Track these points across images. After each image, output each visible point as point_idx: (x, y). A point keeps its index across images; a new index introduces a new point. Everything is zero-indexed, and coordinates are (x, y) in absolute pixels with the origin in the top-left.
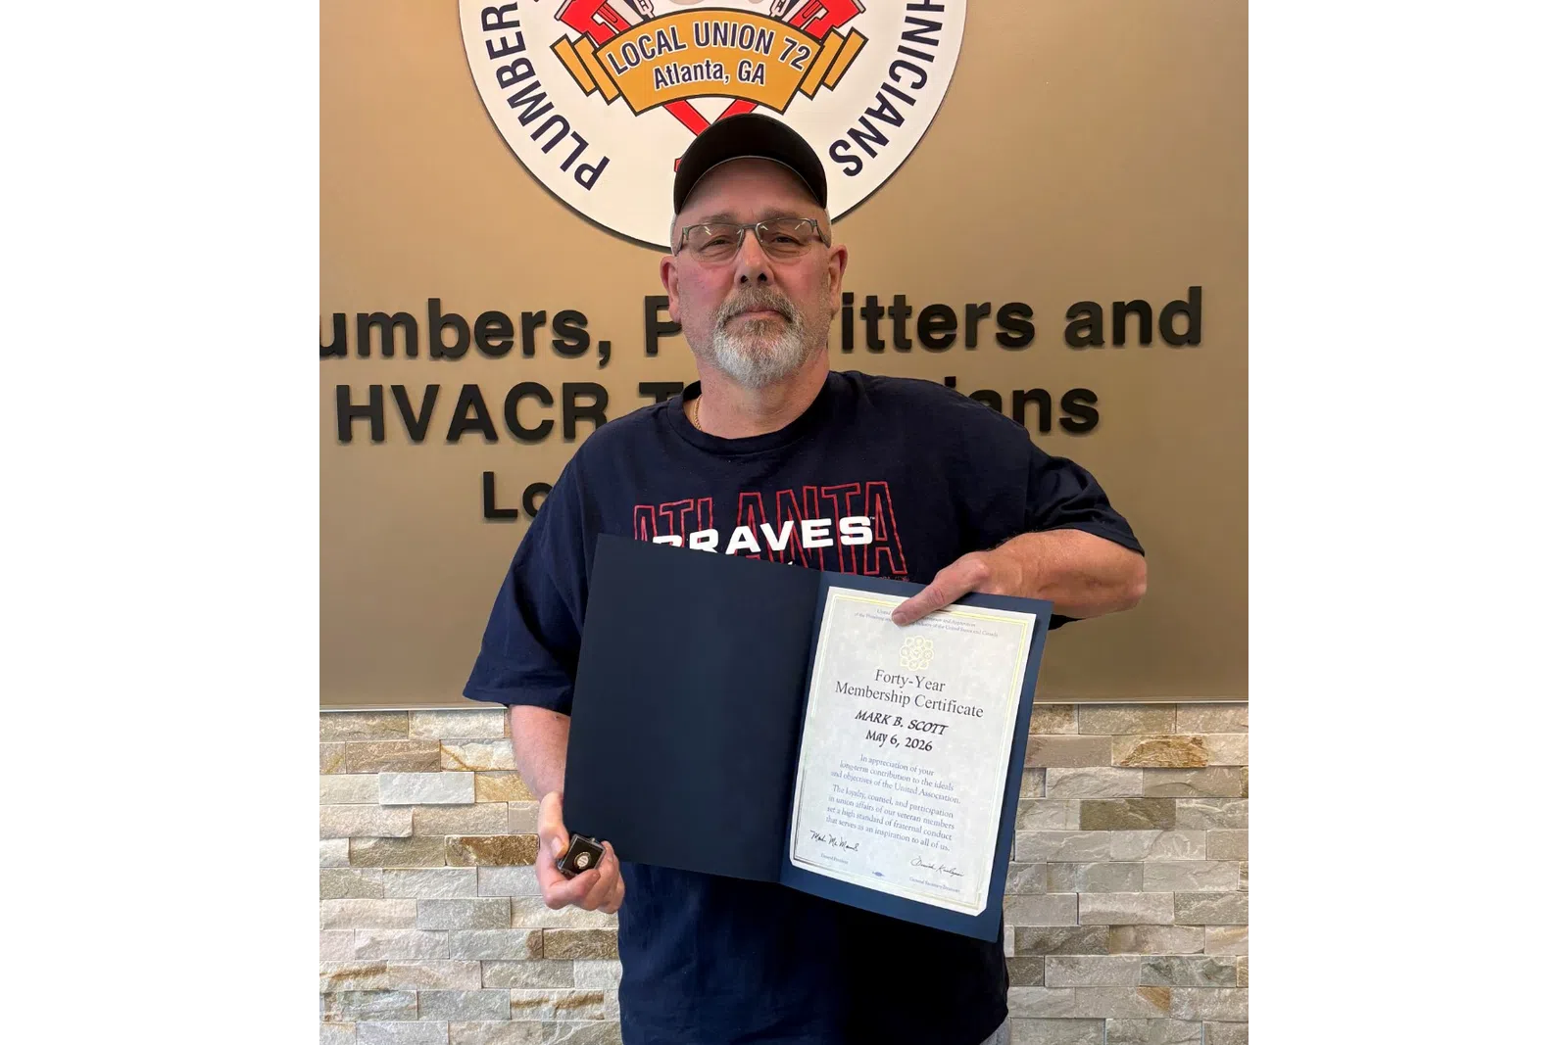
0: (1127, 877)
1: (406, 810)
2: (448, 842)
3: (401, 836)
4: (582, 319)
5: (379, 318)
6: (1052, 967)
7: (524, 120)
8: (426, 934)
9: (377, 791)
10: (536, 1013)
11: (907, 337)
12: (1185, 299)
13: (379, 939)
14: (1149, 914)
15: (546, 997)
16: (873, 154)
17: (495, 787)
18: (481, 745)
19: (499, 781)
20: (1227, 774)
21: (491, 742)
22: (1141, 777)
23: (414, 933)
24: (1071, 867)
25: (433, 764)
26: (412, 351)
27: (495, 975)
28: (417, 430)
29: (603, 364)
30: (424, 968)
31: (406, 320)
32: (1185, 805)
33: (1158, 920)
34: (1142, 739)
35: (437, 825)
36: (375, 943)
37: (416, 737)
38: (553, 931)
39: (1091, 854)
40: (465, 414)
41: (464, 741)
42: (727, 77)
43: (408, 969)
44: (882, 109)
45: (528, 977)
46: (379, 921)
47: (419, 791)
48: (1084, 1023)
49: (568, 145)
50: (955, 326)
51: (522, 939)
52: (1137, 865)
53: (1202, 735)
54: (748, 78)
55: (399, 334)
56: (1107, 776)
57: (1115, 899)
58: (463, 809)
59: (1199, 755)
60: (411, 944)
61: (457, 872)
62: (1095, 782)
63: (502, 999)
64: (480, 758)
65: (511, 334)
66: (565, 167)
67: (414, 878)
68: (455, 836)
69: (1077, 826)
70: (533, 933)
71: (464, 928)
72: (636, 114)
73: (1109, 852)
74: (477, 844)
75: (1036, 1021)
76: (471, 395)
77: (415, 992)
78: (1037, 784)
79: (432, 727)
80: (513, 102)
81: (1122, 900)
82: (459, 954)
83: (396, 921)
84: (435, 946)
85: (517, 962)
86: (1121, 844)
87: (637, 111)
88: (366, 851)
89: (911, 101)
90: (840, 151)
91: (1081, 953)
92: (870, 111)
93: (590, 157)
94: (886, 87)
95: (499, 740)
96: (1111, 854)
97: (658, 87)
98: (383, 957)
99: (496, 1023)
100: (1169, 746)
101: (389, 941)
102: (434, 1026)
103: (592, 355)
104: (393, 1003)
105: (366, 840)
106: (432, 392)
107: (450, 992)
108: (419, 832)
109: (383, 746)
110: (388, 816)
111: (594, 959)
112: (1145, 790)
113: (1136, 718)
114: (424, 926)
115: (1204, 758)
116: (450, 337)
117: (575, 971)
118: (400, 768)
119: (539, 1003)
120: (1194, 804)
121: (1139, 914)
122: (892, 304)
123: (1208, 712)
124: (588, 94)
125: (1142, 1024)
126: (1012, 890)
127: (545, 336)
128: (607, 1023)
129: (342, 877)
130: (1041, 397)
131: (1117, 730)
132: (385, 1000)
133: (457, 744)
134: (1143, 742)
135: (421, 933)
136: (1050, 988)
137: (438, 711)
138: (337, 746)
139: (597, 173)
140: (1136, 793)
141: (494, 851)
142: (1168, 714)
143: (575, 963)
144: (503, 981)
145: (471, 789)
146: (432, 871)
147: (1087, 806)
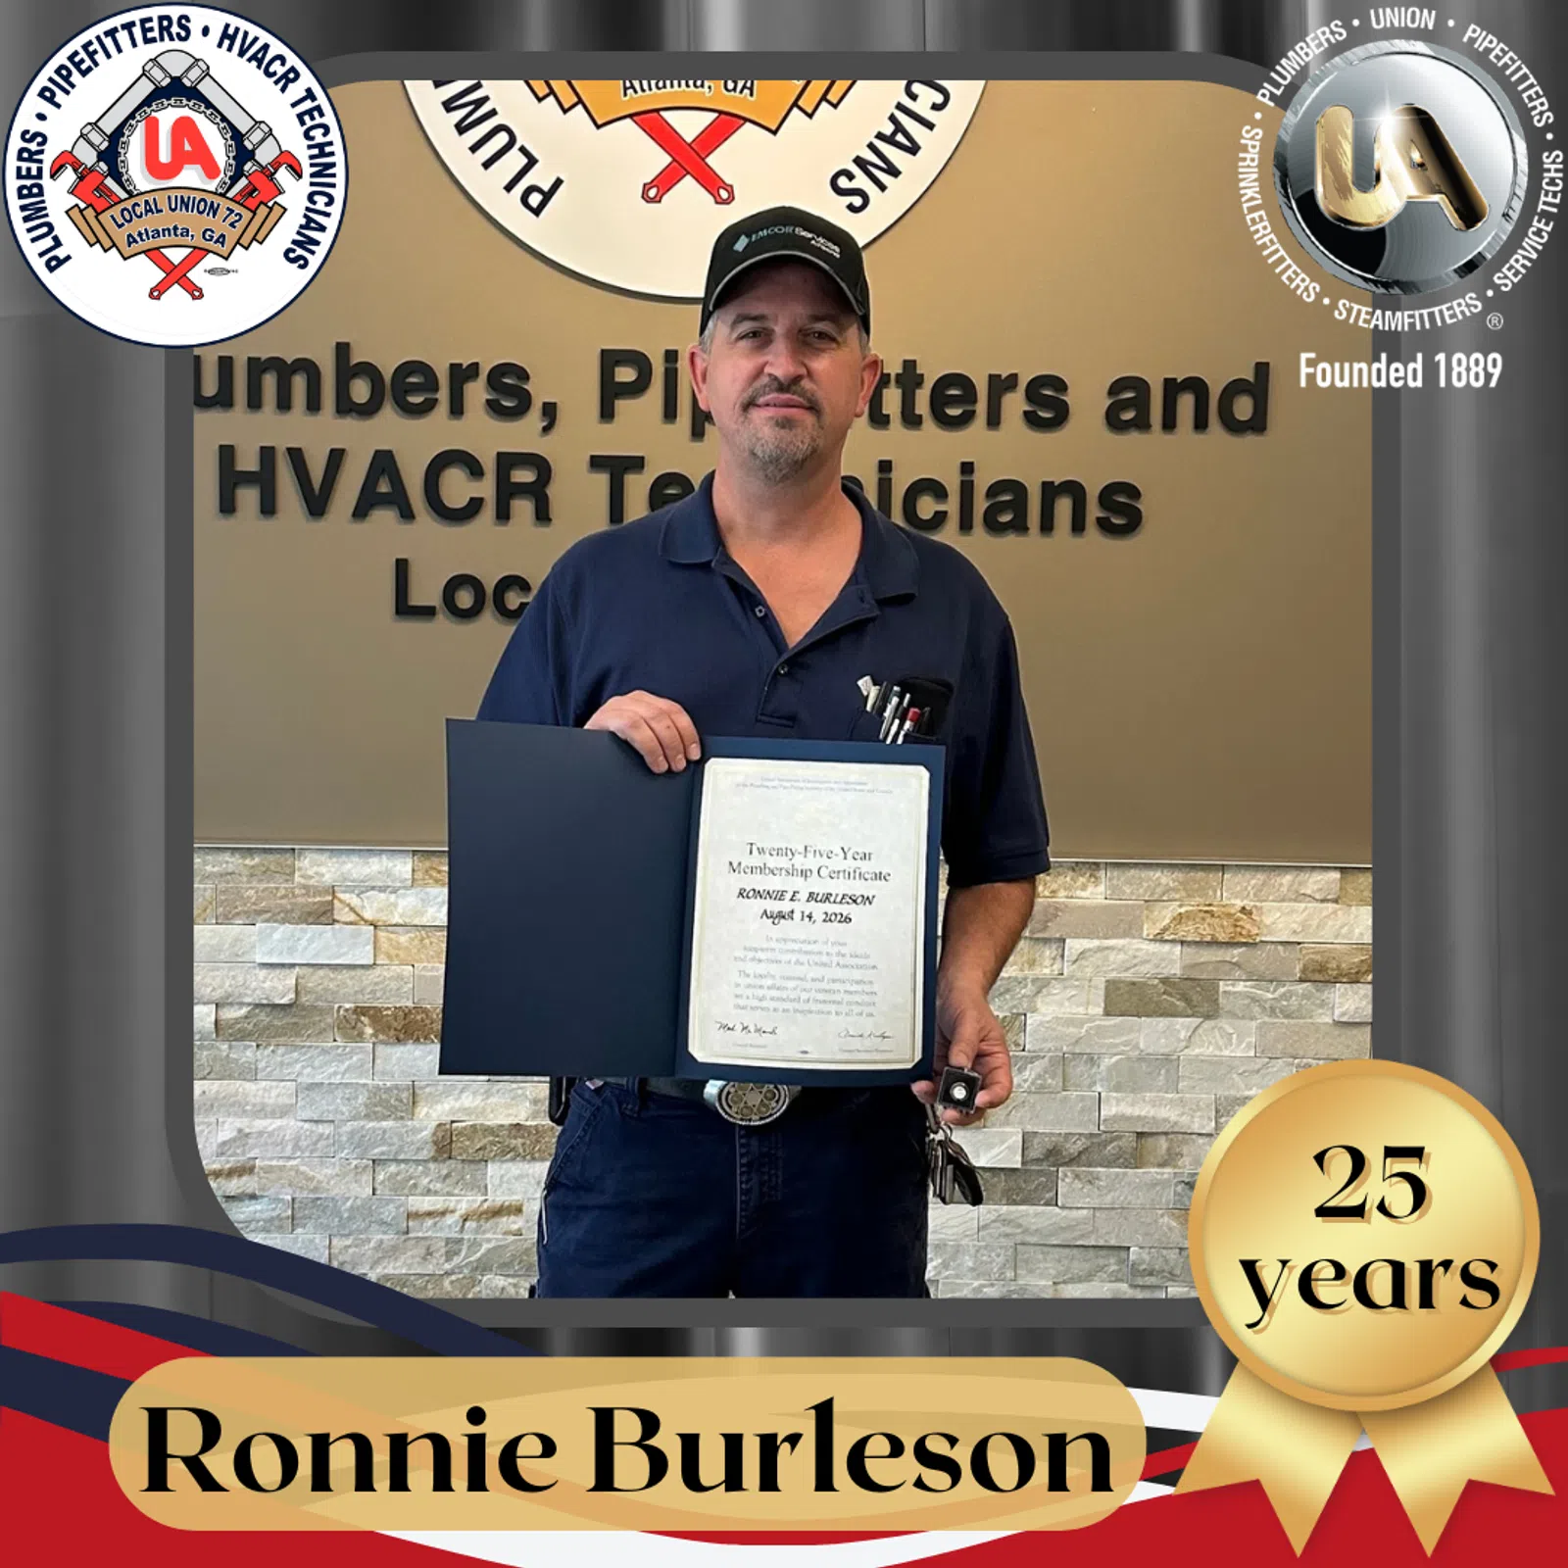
0: (1159, 1074)
1: (288, 971)
2: (338, 1011)
3: (282, 1002)
4: (523, 374)
5: (275, 364)
6: (1067, 1182)
7: (461, 128)
8: (307, 1126)
9: (254, 947)
10: (439, 1225)
11: (917, 412)
12: (1250, 376)
13: (247, 1130)
14: (1184, 1119)
15: (452, 1206)
16: (882, 187)
17: (398, 946)
18: (382, 895)
19: (403, 939)
20: (1282, 953)
21: (394, 891)
22: (1178, 953)
23: (290, 1125)
24: (1092, 1060)
25: (322, 914)
26: (314, 405)
27: (389, 1179)
28: (317, 504)
29: (546, 430)
30: (303, 1168)
31: (308, 367)
32: (1230, 988)
33: (1196, 1128)
34: (1181, 906)
35: (326, 990)
36: (242, 1135)
37: (303, 881)
38: (464, 1124)
39: (1116, 1045)
40: (376, 483)
41: (363, 888)
42: (710, 87)
43: (282, 1168)
44: (894, 133)
45: (431, 1181)
46: (248, 1108)
47: (306, 948)
48: (1103, 1253)
49: (514, 161)
50: (974, 401)
51: (426, 1134)
52: (1171, 1061)
53: (1252, 903)
54: (734, 89)
55: (299, 383)
56: (1138, 950)
57: (1144, 1100)
58: (360, 972)
59: (1248, 926)
60: (287, 1138)
61: (348, 1049)
62: (1121, 956)
63: (397, 1208)
64: (381, 910)
65: (436, 389)
66: (509, 188)
67: (295, 1055)
68: (347, 1006)
69: (1100, 1010)
70: (440, 1125)
71: (354, 1118)
72: (598, 127)
73: (1138, 1043)
74: (374, 1014)
75: (1045, 1249)
76: (384, 463)
77: (289, 1198)
78: (1054, 959)
79: (323, 870)
80: (449, 106)
81: (1153, 1103)
82: (346, 1151)
83: (269, 1109)
84: (318, 1141)
85: (417, 1162)
86: (1152, 1034)
87: (599, 122)
88: (237, 1021)
89: (930, 126)
90: (843, 182)
91: (1101, 1166)
92: (880, 136)
93: (540, 177)
94: (900, 107)
95: (405, 888)
96: (1142, 1046)
97: (625, 95)
98: (252, 1155)
99: (389, 1238)
100: (1213, 916)
101: (261, 1133)
102: (312, 1241)
103: (534, 419)
104: (261, 1211)
105: (236, 1007)
106: (336, 458)
107: (333, 1199)
108: (304, 999)
109: (263, 891)
110: (266, 978)
111: (513, 1159)
112: (1184, 968)
113: (1174, 881)
114: (308, 1114)
115: (1255, 931)
116: (360, 391)
117: (489, 1174)
118: (283, 919)
119: (443, 1213)
120: (1240, 987)
121: (1173, 1118)
122: (900, 371)
123: (1261, 877)
124: (540, 100)
125: (1173, 1255)
126: (1019, 1086)
127: (477, 393)
128: (526, 1240)
129: (205, 1053)
130: (1074, 490)
131: (1152, 894)
132: (251, 1208)
133: (353, 892)
134: (1182, 910)
135: (300, 1124)
136: (1063, 1208)
137: (332, 850)
138: (205, 889)
139: (547, 196)
140: (1173, 972)
141: (395, 1024)
142: (1214, 877)
143: (489, 1165)
144: (401, 1186)
145: (370, 948)
146: (317, 1047)
147: (1112, 987)
